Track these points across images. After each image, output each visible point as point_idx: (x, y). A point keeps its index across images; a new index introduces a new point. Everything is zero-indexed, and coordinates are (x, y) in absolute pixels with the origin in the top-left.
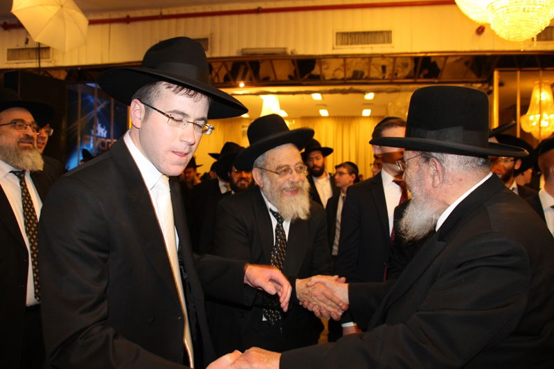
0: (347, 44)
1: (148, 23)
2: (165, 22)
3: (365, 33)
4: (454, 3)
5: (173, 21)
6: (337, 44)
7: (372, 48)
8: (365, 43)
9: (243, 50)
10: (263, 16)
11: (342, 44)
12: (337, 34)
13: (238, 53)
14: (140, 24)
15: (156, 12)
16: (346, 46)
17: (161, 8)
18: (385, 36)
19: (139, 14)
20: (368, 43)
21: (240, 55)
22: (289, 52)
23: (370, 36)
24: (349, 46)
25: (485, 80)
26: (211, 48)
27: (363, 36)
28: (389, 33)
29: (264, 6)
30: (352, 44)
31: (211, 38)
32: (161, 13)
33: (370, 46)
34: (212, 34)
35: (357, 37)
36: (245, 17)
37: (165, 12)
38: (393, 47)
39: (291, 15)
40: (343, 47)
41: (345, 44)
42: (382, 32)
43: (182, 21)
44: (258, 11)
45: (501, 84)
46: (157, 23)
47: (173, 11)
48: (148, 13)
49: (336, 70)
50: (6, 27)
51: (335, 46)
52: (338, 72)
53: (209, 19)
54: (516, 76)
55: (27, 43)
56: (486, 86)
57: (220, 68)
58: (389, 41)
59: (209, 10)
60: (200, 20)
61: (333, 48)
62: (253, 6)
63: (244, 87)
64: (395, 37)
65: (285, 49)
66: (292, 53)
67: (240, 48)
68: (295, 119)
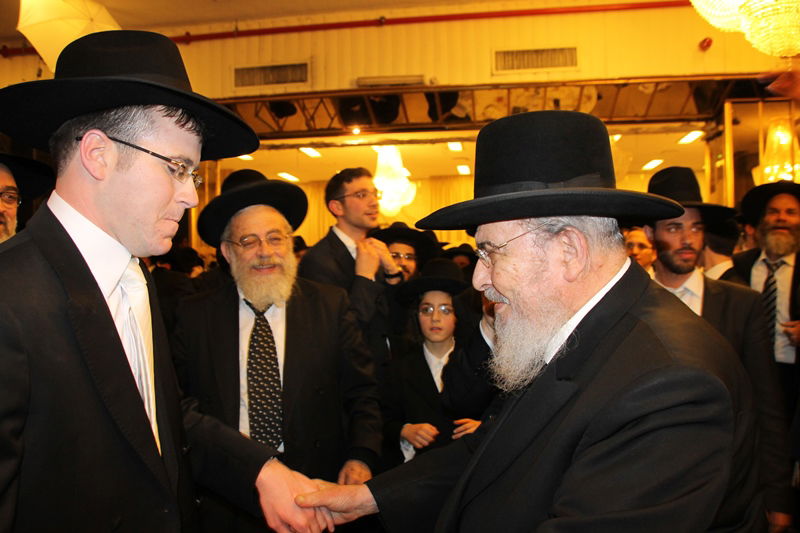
0: (513, 68)
1: (217, 43)
2: (243, 41)
3: (537, 52)
4: (689, 4)
5: (255, 40)
6: (497, 69)
7: (548, 73)
8: (537, 67)
9: (359, 79)
10: (388, 29)
11: (505, 68)
12: (497, 53)
13: (351, 84)
14: (205, 45)
15: (228, 27)
16: (511, 72)
17: (236, 20)
18: (566, 56)
19: (204, 30)
20: (542, 67)
21: (355, 87)
22: (427, 82)
23: (544, 56)
24: (516, 71)
25: (711, 116)
26: (313, 78)
27: (534, 56)
28: (573, 51)
29: (388, 14)
30: (519, 68)
31: (312, 63)
32: (237, 28)
33: (546, 70)
34: (312, 57)
35: (526, 57)
36: (361, 31)
37: (242, 26)
38: (578, 71)
39: (429, 27)
40: (507, 72)
41: (509, 69)
42: (562, 50)
43: (269, 38)
44: (380, 22)
45: (735, 122)
46: (230, 42)
47: (255, 25)
48: (217, 28)
49: (488, 107)
50: (7, 53)
51: (495, 72)
52: (490, 110)
53: (307, 35)
54: (757, 109)
55: (39, 75)
56: (713, 125)
57: (317, 108)
58: (573, 62)
59: (308, 22)
60: (294, 36)
61: (492, 75)
62: (373, 15)
63: (359, 135)
64: (581, 57)
65: (421, 76)
66: (431, 82)
67: (356, 78)
68: (421, 179)
